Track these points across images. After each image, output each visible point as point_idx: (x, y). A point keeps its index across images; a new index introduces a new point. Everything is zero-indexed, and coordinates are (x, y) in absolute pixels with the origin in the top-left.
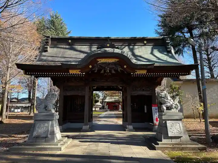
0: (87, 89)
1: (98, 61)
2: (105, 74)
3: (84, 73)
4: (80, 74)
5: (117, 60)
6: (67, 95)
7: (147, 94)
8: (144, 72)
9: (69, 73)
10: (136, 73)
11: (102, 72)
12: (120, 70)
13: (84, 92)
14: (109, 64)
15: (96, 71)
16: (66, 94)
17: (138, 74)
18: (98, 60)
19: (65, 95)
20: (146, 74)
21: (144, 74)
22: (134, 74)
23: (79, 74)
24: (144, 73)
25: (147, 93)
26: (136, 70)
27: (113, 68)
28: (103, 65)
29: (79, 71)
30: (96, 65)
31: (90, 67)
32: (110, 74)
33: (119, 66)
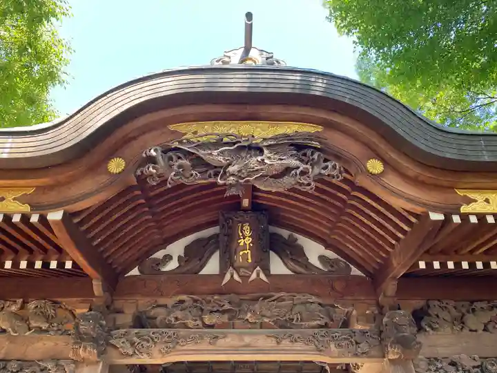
3: (55, 215)
5: (308, 129)
14: (256, 148)
18: (181, 128)
22: (456, 219)
23: (16, 219)
29: (21, 200)
30: (155, 150)
31: (116, 165)
32: (262, 276)
33: (330, 165)
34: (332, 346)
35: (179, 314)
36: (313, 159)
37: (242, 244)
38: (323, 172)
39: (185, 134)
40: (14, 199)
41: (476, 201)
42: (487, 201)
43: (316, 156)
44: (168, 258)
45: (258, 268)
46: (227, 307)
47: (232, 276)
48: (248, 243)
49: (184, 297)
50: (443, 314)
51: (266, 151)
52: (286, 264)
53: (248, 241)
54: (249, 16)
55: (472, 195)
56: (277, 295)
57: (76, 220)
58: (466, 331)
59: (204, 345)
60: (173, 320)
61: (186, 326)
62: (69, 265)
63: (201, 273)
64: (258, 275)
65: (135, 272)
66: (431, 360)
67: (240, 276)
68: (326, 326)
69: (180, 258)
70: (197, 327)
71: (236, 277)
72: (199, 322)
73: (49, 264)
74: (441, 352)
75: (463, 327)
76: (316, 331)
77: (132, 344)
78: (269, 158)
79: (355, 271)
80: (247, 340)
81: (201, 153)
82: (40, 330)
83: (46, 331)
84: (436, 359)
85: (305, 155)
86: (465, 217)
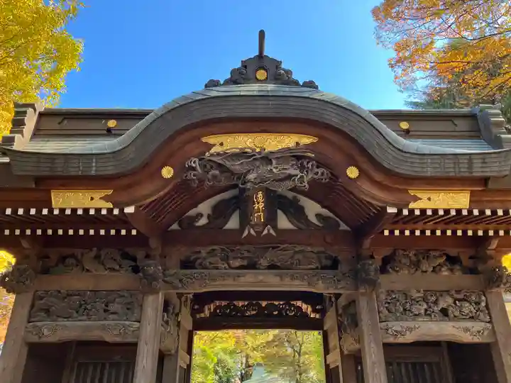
0: (152, 305)
1: (211, 146)
2: (246, 233)
3: (130, 210)
4: (110, 211)
5: (306, 140)
6: (44, 340)
7: (467, 338)
8: (459, 200)
9: (51, 211)
10: (412, 206)
11: (233, 223)
12: (318, 216)
13: (137, 325)
14: (267, 159)
15: (203, 221)
16: (40, 334)
17: (423, 211)
18: (211, 140)
19: (35, 339)
20: (470, 212)
21: (459, 211)
22: (405, 212)
23: (104, 212)
24: (458, 207)
25: (467, 330)
26: (412, 193)
27: (290, 177)
28: (236, 166)
29: (106, 198)
30: (194, 162)
31: (167, 172)
32: (272, 232)
33: (320, 171)
34: (320, 282)
35: (211, 260)
36: (308, 168)
37: (256, 208)
38: (315, 177)
39: (214, 145)
40: (100, 198)
41: (421, 199)
42: (429, 199)
43: (310, 165)
44: (200, 215)
45: (269, 226)
46: (246, 254)
47: (249, 232)
48: (261, 207)
49: (215, 247)
50: (404, 261)
51: (274, 162)
52: (290, 221)
53: (261, 206)
54: (262, 34)
55: (419, 195)
56: (282, 246)
57: (141, 209)
58: (419, 272)
59: (230, 281)
60: (208, 263)
61: (217, 268)
62: (134, 232)
63: (224, 228)
64: (269, 231)
65: (175, 226)
66: (389, 292)
67: (255, 232)
68: (317, 268)
69: (209, 216)
70: (225, 269)
71: (252, 232)
72: (226, 265)
73: (120, 232)
74: (397, 287)
75: (417, 270)
76: (311, 272)
77: (181, 281)
78: (277, 168)
79: (343, 227)
80: (261, 278)
81: (228, 164)
82: (113, 270)
83: (118, 271)
84: (392, 291)
85: (302, 164)
86: (411, 211)
